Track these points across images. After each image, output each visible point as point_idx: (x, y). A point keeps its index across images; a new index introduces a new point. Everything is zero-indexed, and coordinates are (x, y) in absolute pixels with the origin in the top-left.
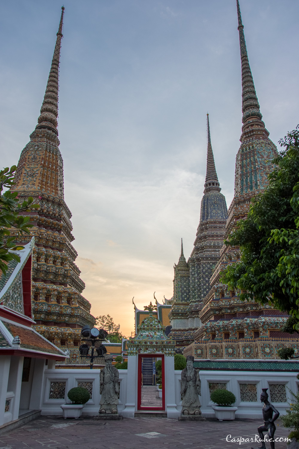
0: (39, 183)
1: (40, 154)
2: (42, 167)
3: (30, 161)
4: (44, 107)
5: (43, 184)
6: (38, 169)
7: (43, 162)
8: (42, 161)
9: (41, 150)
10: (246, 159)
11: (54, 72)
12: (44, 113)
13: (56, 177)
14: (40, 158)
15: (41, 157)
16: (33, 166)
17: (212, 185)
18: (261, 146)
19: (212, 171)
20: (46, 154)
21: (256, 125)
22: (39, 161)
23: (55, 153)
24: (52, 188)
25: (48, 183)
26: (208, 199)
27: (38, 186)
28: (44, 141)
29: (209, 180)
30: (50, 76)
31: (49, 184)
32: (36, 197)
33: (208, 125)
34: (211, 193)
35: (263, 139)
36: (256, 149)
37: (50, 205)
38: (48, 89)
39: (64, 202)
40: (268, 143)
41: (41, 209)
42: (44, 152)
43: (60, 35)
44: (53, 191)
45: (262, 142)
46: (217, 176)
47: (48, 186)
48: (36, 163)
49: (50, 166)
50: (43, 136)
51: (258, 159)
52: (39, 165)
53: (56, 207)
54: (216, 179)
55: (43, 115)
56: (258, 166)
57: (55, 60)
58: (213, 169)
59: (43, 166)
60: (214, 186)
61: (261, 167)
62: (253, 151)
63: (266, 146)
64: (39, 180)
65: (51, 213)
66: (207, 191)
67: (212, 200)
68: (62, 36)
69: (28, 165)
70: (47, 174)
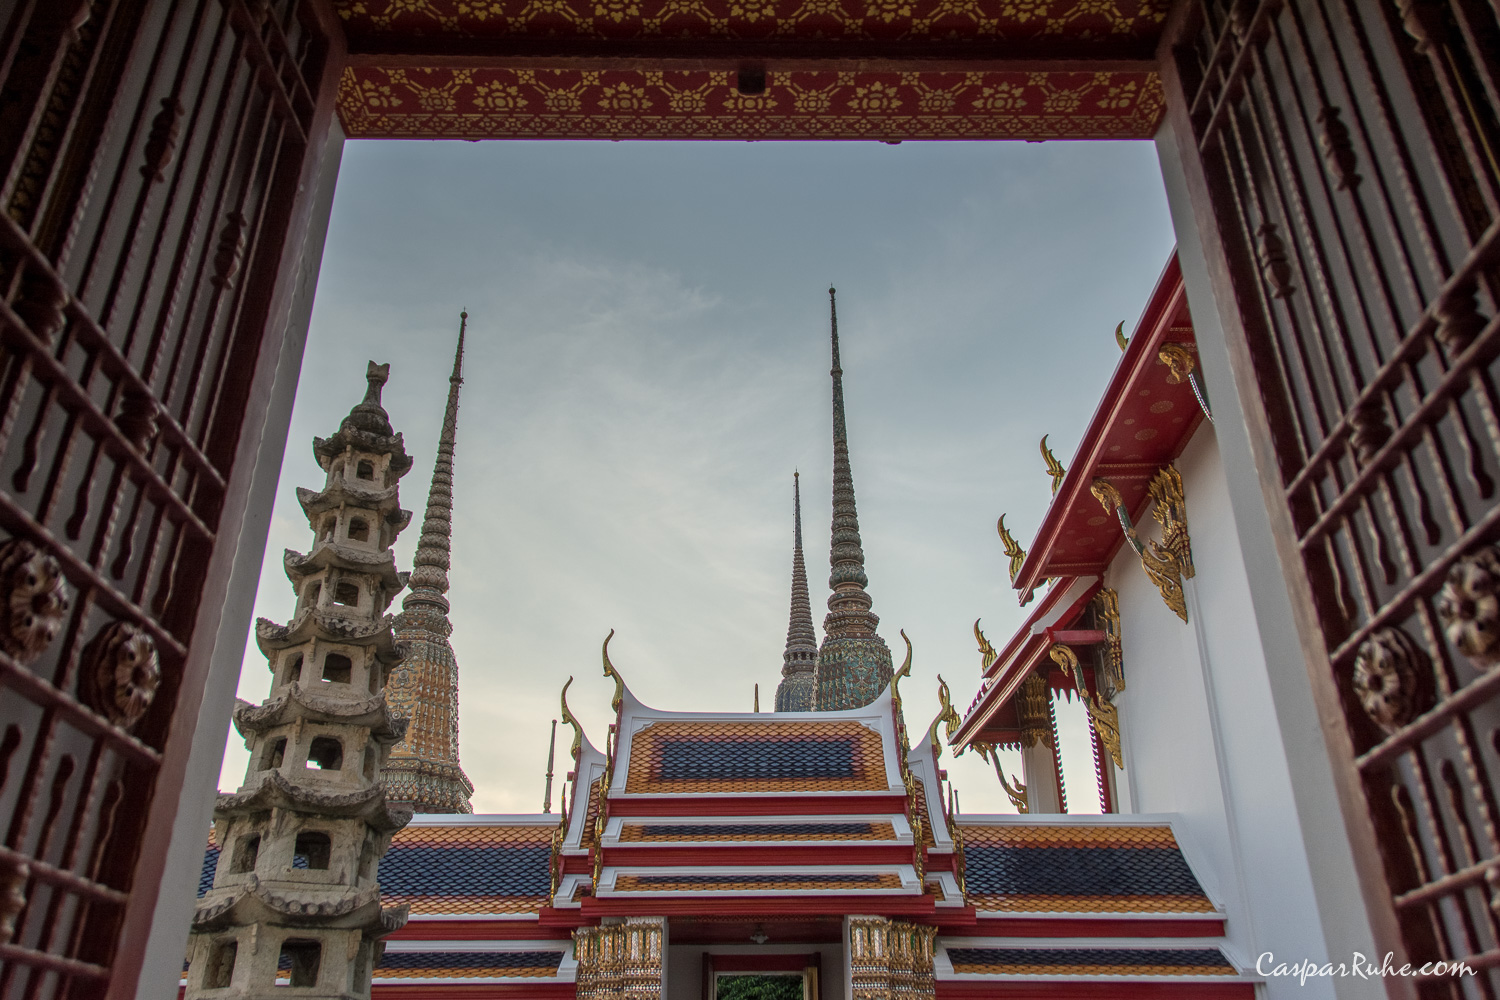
0: (414, 735)
1: (415, 670)
2: (419, 700)
3: (396, 686)
4: (423, 556)
5: (421, 737)
6: (411, 703)
7: (421, 688)
8: (418, 686)
9: (417, 661)
10: (827, 679)
11: (443, 471)
12: (422, 568)
13: (446, 714)
14: (415, 680)
15: (418, 676)
16: (400, 697)
17: (800, 659)
18: (856, 656)
19: (803, 622)
20: (427, 667)
21: (852, 601)
22: (413, 685)
23: (444, 663)
24: (438, 741)
25: (429, 733)
26: (788, 694)
27: (412, 742)
28: (424, 639)
29: (795, 643)
30: (435, 482)
31: (431, 735)
32: (409, 771)
33: (797, 501)
34: (797, 680)
35: (863, 636)
36: (845, 663)
37: (435, 783)
38: (430, 513)
39: (462, 775)
40: (871, 648)
41: (420, 796)
42: (424, 664)
43: (456, 380)
44: (439, 749)
45: (860, 646)
46: (813, 633)
47: (430, 739)
48: (407, 690)
49: (435, 693)
50: (421, 624)
51: (847, 686)
52: (414, 693)
53: (445, 786)
54: (810, 643)
55: (421, 576)
56: (847, 700)
57: (447, 443)
58: (806, 615)
59: (422, 696)
60: (804, 662)
61: (853, 702)
62: (839, 664)
63: (865, 656)
64: (414, 728)
65: (437, 802)
66: (789, 671)
67: (799, 697)
68: (460, 381)
69: (391, 695)
70: (428, 711)
